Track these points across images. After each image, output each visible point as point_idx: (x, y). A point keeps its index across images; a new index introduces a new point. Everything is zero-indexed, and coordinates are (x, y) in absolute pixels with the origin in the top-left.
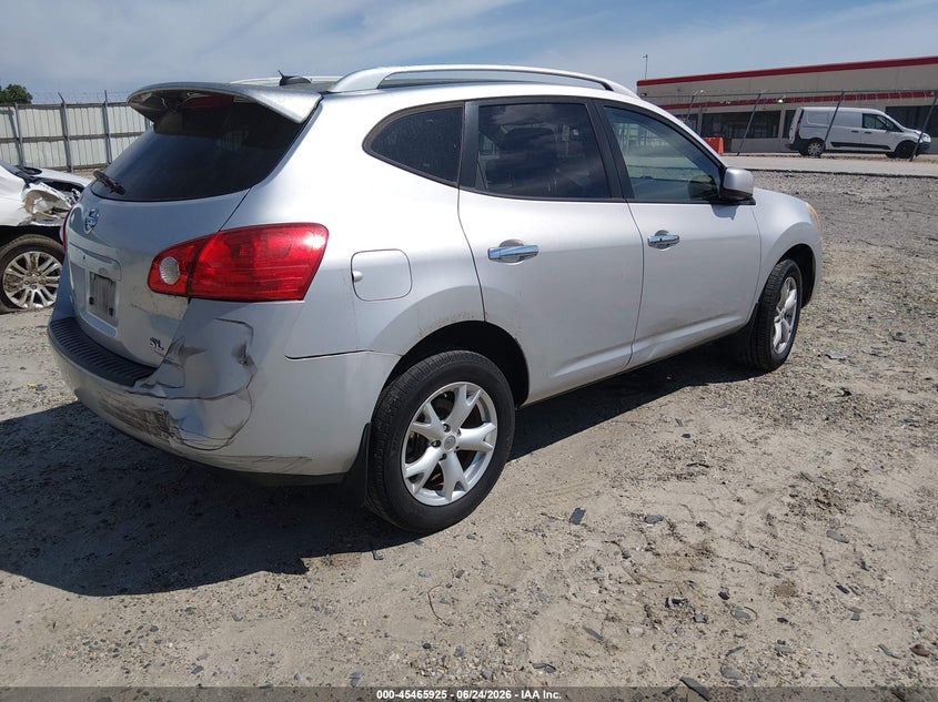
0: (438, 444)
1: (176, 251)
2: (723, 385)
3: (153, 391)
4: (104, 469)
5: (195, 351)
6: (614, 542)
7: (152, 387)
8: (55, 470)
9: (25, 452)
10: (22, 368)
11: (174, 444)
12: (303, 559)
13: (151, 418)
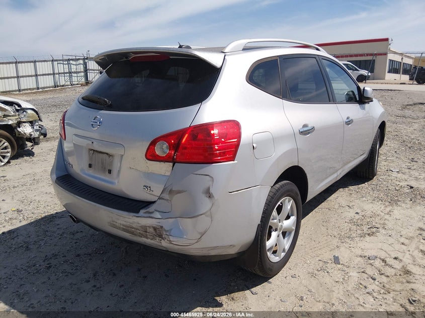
0: (276, 230)
1: (165, 138)
2: (356, 187)
3: (152, 215)
4: (78, 255)
5: (179, 192)
6: (363, 272)
7: (152, 213)
8: (51, 258)
9: (27, 248)
10: (3, 200)
11: (164, 244)
12: (216, 298)
13: (152, 230)
